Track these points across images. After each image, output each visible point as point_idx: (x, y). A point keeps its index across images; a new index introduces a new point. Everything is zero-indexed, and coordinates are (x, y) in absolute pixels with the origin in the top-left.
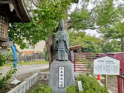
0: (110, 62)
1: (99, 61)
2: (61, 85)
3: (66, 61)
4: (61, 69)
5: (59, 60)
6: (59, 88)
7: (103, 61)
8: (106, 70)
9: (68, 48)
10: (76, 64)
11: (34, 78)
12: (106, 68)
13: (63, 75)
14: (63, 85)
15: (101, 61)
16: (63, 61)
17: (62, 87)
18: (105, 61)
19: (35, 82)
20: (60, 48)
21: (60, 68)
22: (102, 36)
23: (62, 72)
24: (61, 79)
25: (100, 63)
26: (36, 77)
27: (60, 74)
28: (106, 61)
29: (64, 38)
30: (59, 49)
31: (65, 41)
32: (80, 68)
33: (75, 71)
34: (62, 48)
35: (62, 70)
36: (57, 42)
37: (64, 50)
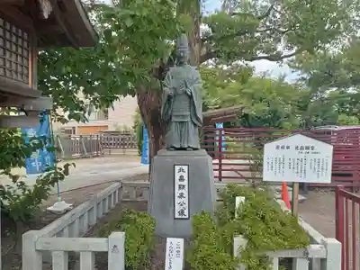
0: (307, 148)
1: (278, 147)
2: (182, 213)
3: (195, 149)
4: (181, 170)
5: (173, 147)
6: (175, 219)
7: (288, 148)
8: (296, 170)
9: (200, 114)
10: (223, 161)
11: (110, 196)
12: (296, 166)
13: (186, 187)
14: (186, 212)
15: (283, 148)
16: (185, 149)
17: (184, 217)
18: (293, 148)
19: (113, 206)
20: (176, 116)
21: (177, 168)
23: (181, 179)
24: (181, 196)
25: (280, 153)
26: (115, 192)
27: (178, 183)
28: (297, 148)
29: (187, 87)
31: (191, 97)
32: (236, 171)
33: (220, 180)
35: (182, 173)
36: (169, 98)
37: (189, 120)
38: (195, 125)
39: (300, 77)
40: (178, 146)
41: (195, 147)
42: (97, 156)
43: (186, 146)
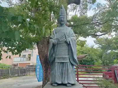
3: (73, 85)
5: (56, 83)
9: (76, 58)
16: (65, 85)
22: (99, 47)
29: (66, 38)
30: (57, 61)
31: (69, 45)
34: (64, 58)
36: (54, 45)
37: (68, 61)
38: (72, 65)
39: (98, 46)
40: (60, 83)
41: (73, 83)
42: (25, 75)
43: (66, 82)
